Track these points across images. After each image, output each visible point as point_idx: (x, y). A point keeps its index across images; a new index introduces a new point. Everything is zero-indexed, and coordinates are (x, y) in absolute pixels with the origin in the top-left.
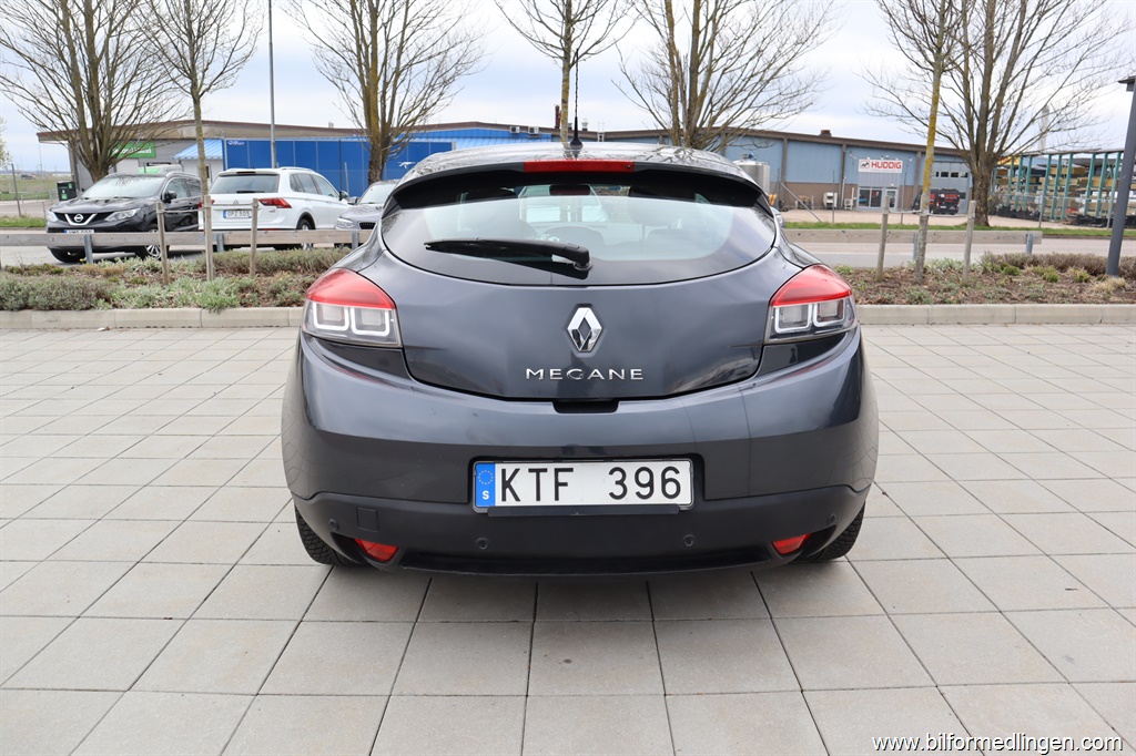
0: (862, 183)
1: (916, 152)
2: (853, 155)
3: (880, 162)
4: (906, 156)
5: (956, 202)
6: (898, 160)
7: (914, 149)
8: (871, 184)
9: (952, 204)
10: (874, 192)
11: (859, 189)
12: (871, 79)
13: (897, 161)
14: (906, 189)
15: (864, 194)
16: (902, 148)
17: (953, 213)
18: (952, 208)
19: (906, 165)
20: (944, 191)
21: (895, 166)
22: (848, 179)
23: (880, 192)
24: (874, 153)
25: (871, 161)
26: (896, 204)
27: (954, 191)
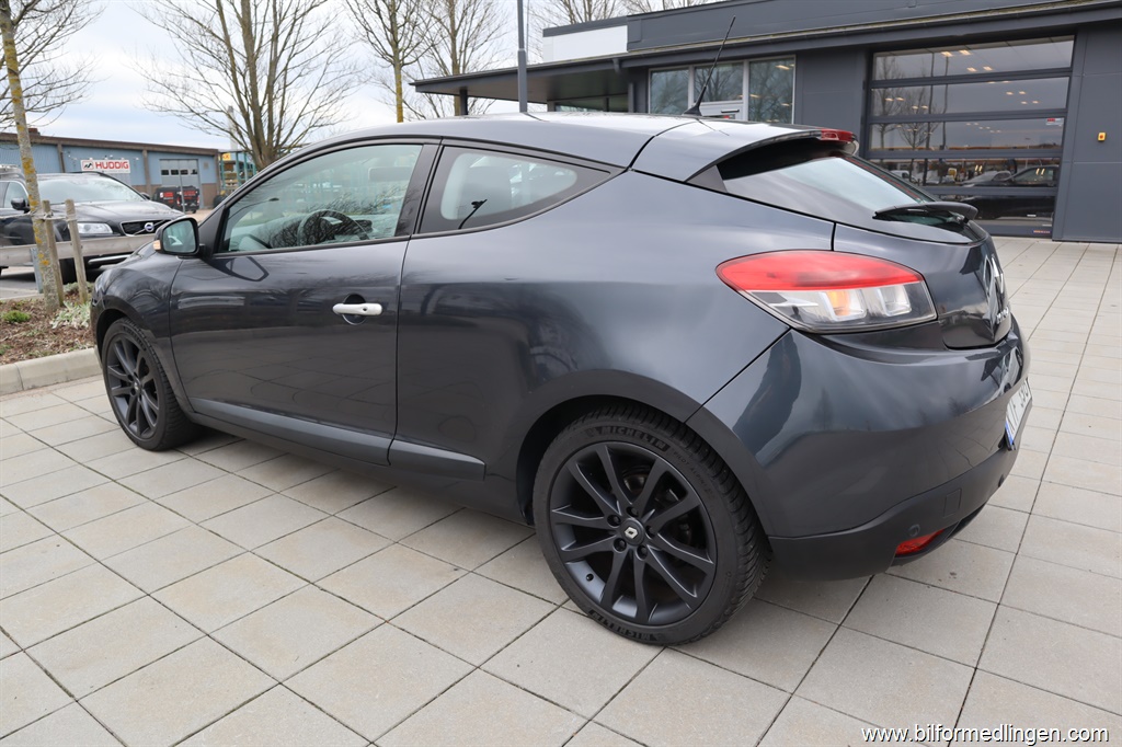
1: (141, 151)
2: (72, 155)
3: (105, 161)
4: (132, 155)
5: (194, 199)
6: (124, 160)
7: (138, 148)
9: (193, 201)
12: (144, 73)
13: (122, 160)
16: (126, 147)
18: (193, 204)
19: (134, 165)
20: (180, 189)
21: (122, 165)
24: (96, 152)
25: (94, 162)
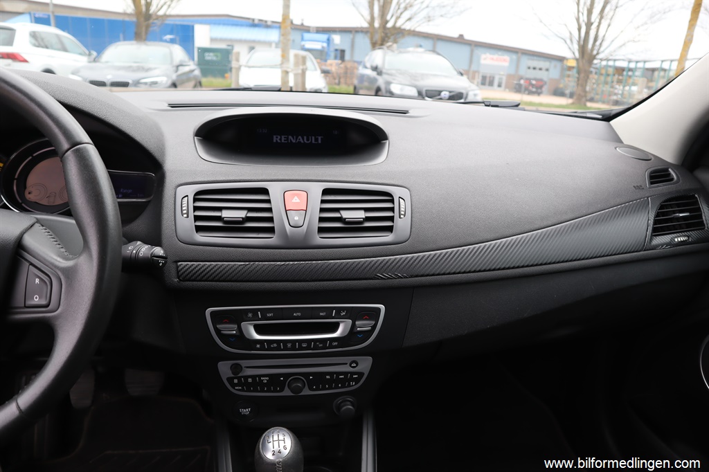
0: (483, 71)
1: (517, 53)
2: (478, 51)
3: (495, 57)
4: (511, 55)
5: (541, 87)
6: (507, 57)
7: (517, 51)
8: (488, 72)
10: (490, 77)
11: (481, 75)
14: (509, 77)
15: (484, 78)
16: (509, 49)
17: (539, 94)
19: (511, 60)
20: (535, 79)
21: (505, 60)
22: (474, 67)
23: (494, 78)
24: (491, 51)
25: (489, 56)
26: (503, 85)
27: (541, 80)
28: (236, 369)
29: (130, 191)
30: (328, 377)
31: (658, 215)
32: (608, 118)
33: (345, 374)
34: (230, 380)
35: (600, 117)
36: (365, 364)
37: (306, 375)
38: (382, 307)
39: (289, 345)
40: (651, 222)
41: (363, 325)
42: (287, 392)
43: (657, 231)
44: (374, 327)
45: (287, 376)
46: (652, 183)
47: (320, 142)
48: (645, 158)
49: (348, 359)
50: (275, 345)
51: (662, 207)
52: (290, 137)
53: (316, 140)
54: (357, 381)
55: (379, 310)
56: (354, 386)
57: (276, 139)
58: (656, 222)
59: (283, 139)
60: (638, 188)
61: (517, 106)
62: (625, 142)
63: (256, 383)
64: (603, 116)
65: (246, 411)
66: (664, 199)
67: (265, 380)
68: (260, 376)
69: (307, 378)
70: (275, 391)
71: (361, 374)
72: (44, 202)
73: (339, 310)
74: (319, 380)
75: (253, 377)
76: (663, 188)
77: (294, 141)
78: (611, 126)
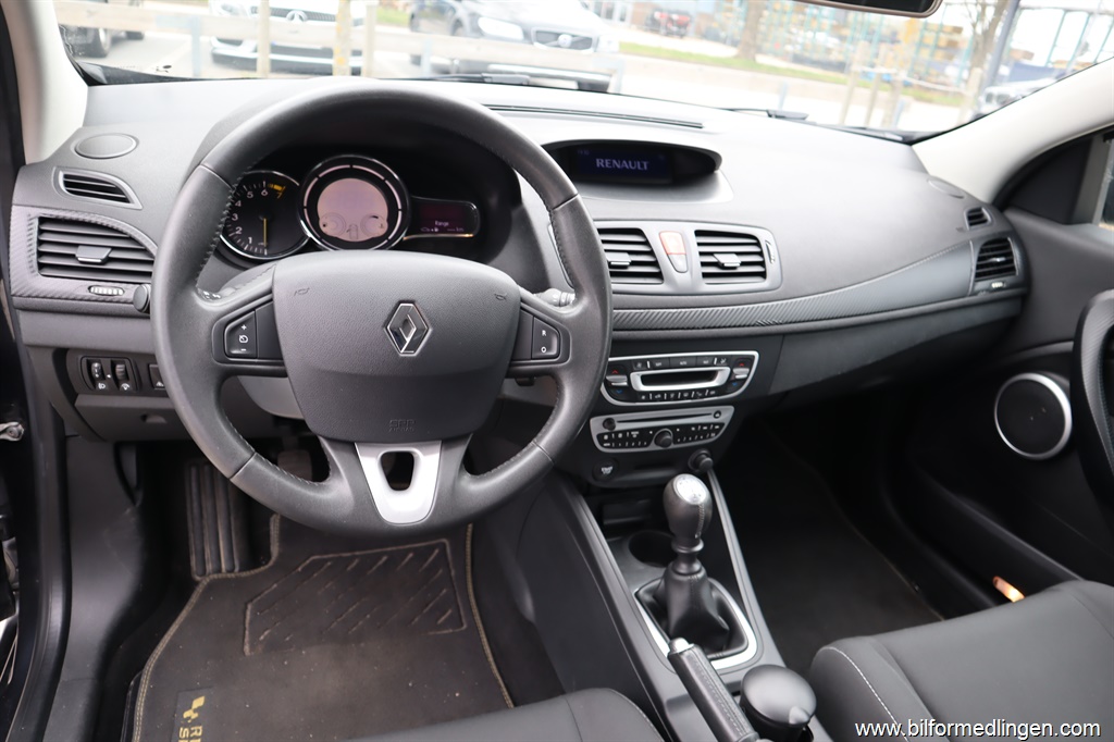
26: (628, 19)
28: (609, 423)
29: (446, 224)
30: (693, 429)
31: (980, 259)
32: (910, 141)
33: (708, 425)
34: (600, 437)
35: (900, 139)
36: (727, 414)
37: (673, 427)
38: (755, 354)
39: (672, 395)
40: (974, 268)
41: (741, 373)
42: (653, 447)
43: (979, 276)
44: (748, 375)
45: (655, 429)
46: (971, 224)
47: (645, 167)
48: (959, 195)
49: (713, 409)
50: (659, 396)
51: (982, 251)
52: (614, 162)
53: (642, 166)
54: (717, 431)
55: (753, 357)
56: (714, 437)
57: (599, 163)
58: (978, 267)
59: (607, 163)
60: (961, 230)
61: (804, 119)
62: (932, 172)
63: (626, 438)
64: (904, 138)
65: (607, 470)
66: (983, 242)
67: (635, 434)
68: (630, 431)
69: (674, 432)
70: (642, 446)
71: (721, 425)
72: (345, 237)
73: (720, 358)
74: (685, 432)
75: (624, 432)
76: (981, 231)
77: (618, 166)
78: (913, 152)
